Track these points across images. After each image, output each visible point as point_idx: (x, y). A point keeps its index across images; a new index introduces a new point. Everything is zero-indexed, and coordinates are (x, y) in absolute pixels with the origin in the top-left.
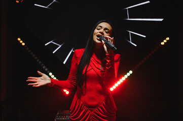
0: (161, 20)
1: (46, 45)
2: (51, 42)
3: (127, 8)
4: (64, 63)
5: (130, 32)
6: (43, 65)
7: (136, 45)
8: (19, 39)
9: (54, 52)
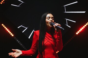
0: (84, 12)
1: (18, 28)
2: (21, 26)
3: (65, 6)
4: (29, 38)
5: (67, 19)
6: (17, 39)
7: (70, 27)
8: (3, 25)
9: (23, 32)
